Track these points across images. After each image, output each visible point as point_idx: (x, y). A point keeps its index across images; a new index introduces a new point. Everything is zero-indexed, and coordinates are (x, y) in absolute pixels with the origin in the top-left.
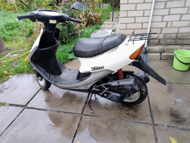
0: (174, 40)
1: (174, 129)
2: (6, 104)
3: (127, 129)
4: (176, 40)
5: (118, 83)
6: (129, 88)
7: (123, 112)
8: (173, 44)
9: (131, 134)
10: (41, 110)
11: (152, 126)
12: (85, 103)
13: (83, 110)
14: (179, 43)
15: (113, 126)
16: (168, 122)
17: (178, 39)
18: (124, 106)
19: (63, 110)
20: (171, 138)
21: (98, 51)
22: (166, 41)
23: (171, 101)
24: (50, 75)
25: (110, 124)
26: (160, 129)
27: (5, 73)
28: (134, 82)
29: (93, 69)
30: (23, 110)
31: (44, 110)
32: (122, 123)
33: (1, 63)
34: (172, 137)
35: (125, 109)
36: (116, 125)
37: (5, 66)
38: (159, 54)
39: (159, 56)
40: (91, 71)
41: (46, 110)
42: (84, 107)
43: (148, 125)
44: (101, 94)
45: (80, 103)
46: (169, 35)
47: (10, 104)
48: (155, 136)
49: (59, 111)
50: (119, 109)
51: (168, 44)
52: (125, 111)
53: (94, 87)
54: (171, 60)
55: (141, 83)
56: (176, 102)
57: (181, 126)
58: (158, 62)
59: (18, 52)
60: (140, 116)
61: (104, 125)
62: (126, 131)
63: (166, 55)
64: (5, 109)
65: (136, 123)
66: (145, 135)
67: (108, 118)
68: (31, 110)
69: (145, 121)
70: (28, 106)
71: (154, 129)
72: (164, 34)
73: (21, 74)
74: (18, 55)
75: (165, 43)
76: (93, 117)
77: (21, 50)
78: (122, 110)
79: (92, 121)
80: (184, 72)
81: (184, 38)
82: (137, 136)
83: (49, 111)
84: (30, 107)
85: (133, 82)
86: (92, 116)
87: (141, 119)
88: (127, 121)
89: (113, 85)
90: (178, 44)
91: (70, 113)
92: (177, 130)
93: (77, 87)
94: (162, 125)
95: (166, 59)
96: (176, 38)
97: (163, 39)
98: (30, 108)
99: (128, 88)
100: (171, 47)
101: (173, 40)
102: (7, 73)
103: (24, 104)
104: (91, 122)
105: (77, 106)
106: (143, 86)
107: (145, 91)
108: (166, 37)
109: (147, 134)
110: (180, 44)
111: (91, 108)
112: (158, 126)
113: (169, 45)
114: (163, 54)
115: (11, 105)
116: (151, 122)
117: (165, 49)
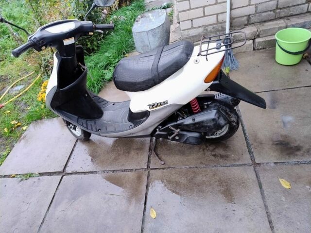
0: (274, 12)
1: (285, 166)
2: (34, 175)
3: (218, 178)
4: (277, 11)
5: (194, 120)
6: (211, 124)
7: (208, 153)
8: (272, 18)
9: (224, 184)
10: (88, 173)
11: (252, 167)
12: (148, 150)
13: (149, 162)
14: (283, 14)
15: (196, 177)
16: (275, 156)
17: (281, 9)
18: (207, 145)
19: (120, 168)
20: (281, 180)
21: (154, 81)
22: (259, 16)
23: (277, 122)
24: (87, 121)
25: (191, 176)
26: (265, 170)
27: (14, 124)
28: (217, 115)
29: (151, 107)
30: (62, 178)
31: (92, 172)
32: (208, 171)
33: (1, 107)
34: (283, 178)
35: (209, 149)
36: (200, 175)
37: (9, 112)
38: (251, 41)
39: (251, 44)
40: (149, 110)
41: (96, 172)
42: (149, 157)
43: (247, 167)
44: (171, 138)
45: (141, 151)
46: (264, 5)
47: (39, 174)
48: (258, 181)
49: (114, 171)
50: (201, 150)
51: (263, 21)
52: (210, 152)
53: (157, 130)
54: (272, 47)
55: (228, 110)
56: (284, 123)
57: (294, 160)
58: (251, 56)
59: (21, 81)
60: (233, 155)
61: (183, 178)
62: (216, 182)
63: (263, 42)
64: (35, 182)
65: (228, 166)
66: (243, 183)
67: (188, 167)
68: (74, 176)
69: (242, 161)
70: (67, 172)
71: (255, 172)
72: (255, 5)
73: (39, 121)
74: (22, 87)
75: (259, 21)
76: (165, 170)
77: (25, 77)
78: (206, 151)
79: (165, 176)
80: (293, 67)
81: (291, 5)
82: (232, 186)
83: (100, 172)
84: (70, 172)
85: (215, 115)
86: (163, 169)
87: (235, 160)
88: (215, 166)
89: (186, 123)
90: (281, 18)
91: (131, 170)
92: (290, 166)
93: (132, 134)
94: (267, 163)
95: (264, 48)
96: (277, 8)
97: (255, 14)
98: (71, 174)
99: (209, 124)
100: (270, 25)
101: (272, 12)
102: (17, 123)
103: (61, 169)
104: (164, 178)
105: (138, 158)
106: (232, 115)
107: (235, 121)
108: (259, 10)
109: (247, 181)
110: (285, 17)
111: (160, 156)
112: (262, 165)
113: (265, 22)
114: (257, 40)
115: (41, 174)
116: (250, 162)
117: (260, 32)
